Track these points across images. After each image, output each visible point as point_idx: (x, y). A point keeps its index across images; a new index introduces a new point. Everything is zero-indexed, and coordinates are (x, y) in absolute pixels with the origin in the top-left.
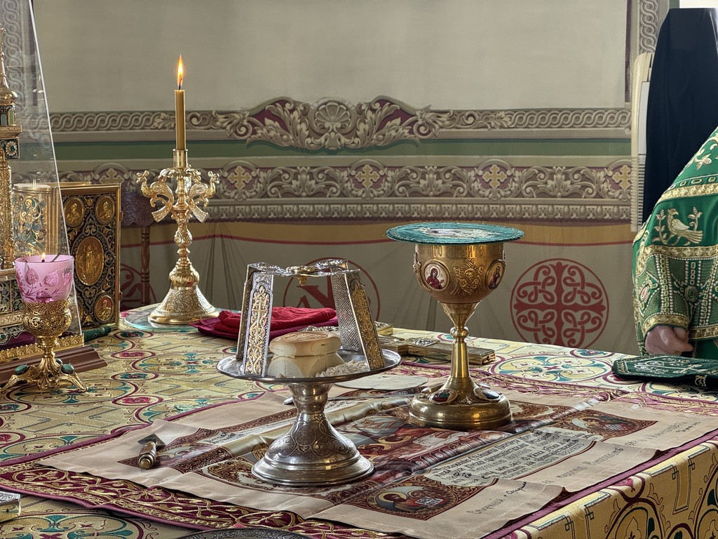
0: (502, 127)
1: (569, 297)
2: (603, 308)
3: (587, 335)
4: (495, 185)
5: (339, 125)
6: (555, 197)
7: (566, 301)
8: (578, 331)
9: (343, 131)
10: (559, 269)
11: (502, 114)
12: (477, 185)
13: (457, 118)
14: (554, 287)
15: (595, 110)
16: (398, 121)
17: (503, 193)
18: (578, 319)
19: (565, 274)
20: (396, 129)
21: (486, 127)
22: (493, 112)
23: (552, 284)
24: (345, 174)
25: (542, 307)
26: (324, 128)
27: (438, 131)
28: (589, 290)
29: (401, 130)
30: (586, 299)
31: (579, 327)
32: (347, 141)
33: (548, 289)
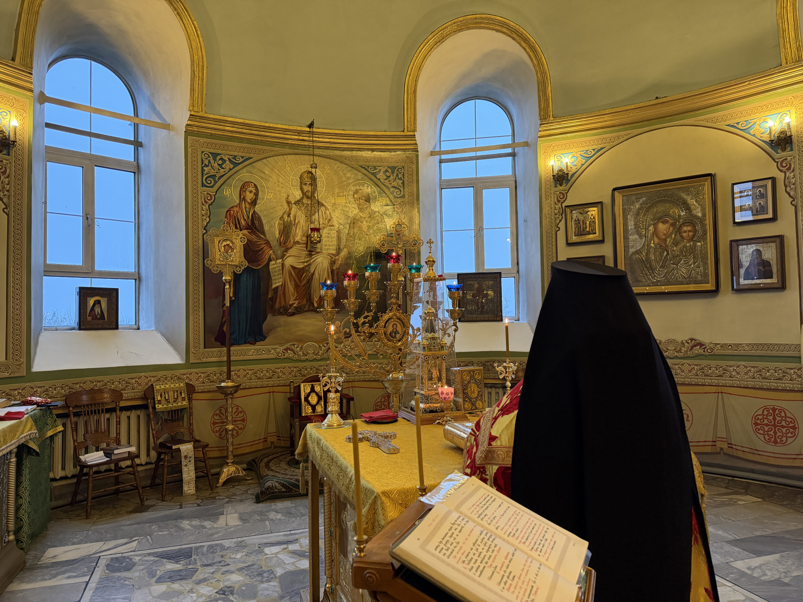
0: (744, 350)
1: (779, 422)
2: (796, 428)
3: (789, 439)
4: (742, 374)
5: (674, 348)
6: (770, 379)
7: (778, 423)
8: (785, 437)
9: (676, 350)
10: (774, 410)
11: (744, 345)
12: (734, 373)
13: (724, 346)
14: (772, 417)
15: (787, 344)
16: (698, 347)
17: (746, 377)
18: (784, 432)
19: (777, 412)
20: (698, 350)
21: (737, 350)
22: (740, 344)
23: (771, 416)
24: (677, 367)
25: (767, 425)
26: (668, 349)
27: (716, 352)
28: (789, 420)
29: (700, 351)
30: (787, 423)
31: (785, 435)
32: (677, 354)
33: (769, 417)
